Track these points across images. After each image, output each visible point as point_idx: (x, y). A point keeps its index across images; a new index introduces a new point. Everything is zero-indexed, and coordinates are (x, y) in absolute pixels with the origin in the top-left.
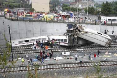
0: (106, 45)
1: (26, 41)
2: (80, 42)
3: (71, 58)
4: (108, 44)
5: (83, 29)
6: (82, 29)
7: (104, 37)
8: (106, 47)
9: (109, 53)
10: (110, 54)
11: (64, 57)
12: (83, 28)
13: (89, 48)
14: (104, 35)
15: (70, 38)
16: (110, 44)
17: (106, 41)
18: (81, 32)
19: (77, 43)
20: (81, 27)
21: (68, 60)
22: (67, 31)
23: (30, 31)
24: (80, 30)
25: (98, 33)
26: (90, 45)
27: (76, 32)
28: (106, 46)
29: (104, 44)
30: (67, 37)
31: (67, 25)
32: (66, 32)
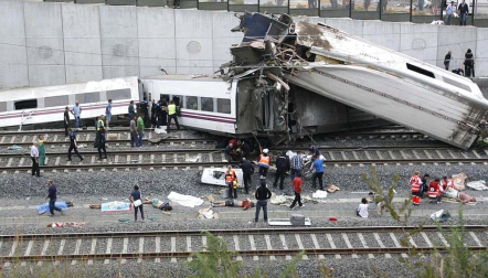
0: (455, 135)
1: (20, 105)
2: (311, 117)
3: (245, 203)
4: (470, 131)
5: (326, 45)
6: (319, 42)
7: (447, 93)
8: (456, 149)
9: (470, 179)
10: (478, 185)
11: (211, 197)
12: (327, 36)
13: (361, 151)
14: (447, 80)
15: (251, 91)
16: (478, 133)
17: (458, 111)
18: (312, 58)
19: (292, 123)
20: (312, 31)
21: (231, 211)
22: (234, 51)
23: (46, 52)
24: (308, 49)
25: (410, 67)
26: (366, 136)
27: (287, 58)
28: (458, 142)
29: (443, 130)
30: (235, 84)
31: (237, 22)
32: (230, 58)
